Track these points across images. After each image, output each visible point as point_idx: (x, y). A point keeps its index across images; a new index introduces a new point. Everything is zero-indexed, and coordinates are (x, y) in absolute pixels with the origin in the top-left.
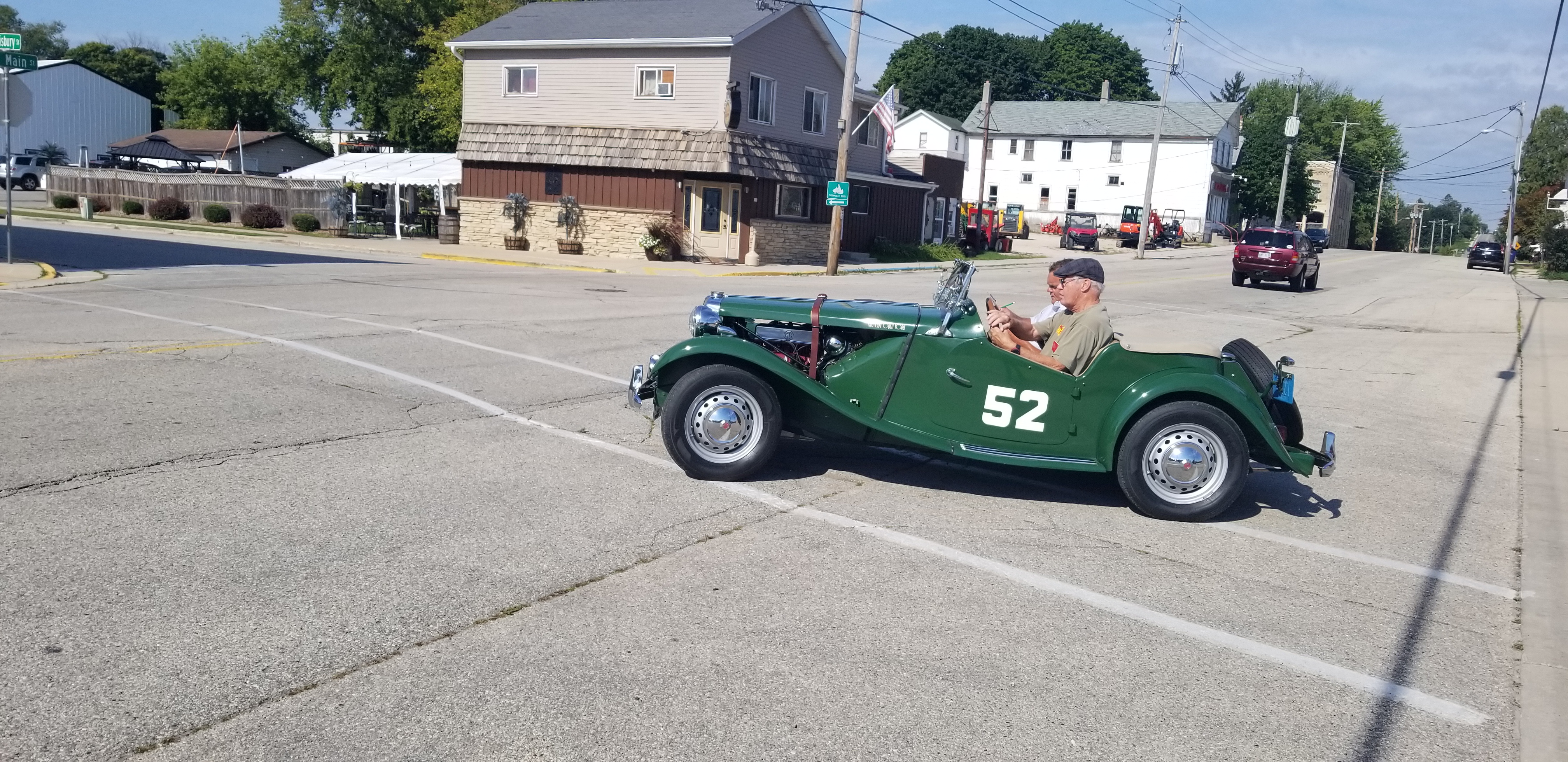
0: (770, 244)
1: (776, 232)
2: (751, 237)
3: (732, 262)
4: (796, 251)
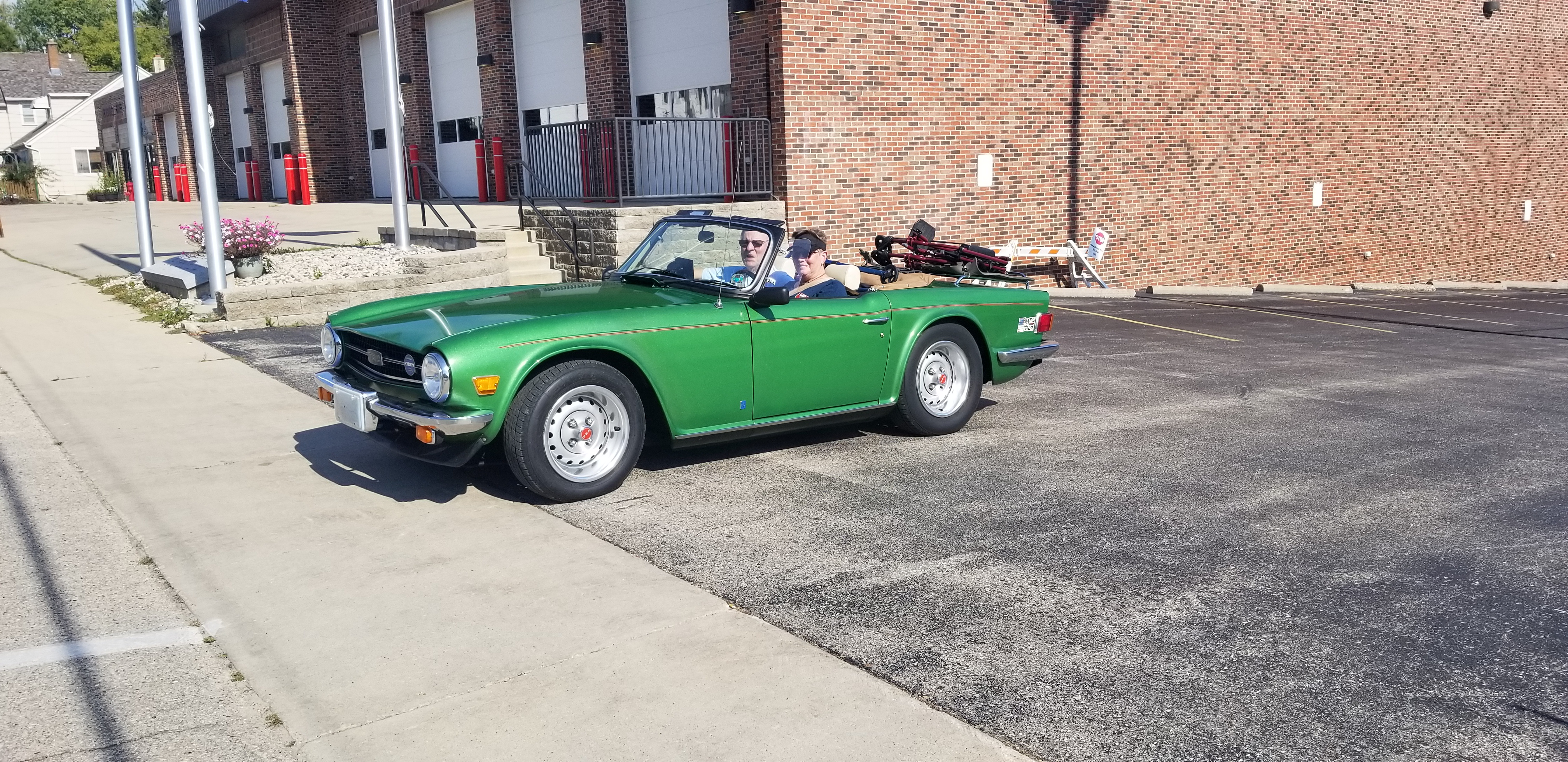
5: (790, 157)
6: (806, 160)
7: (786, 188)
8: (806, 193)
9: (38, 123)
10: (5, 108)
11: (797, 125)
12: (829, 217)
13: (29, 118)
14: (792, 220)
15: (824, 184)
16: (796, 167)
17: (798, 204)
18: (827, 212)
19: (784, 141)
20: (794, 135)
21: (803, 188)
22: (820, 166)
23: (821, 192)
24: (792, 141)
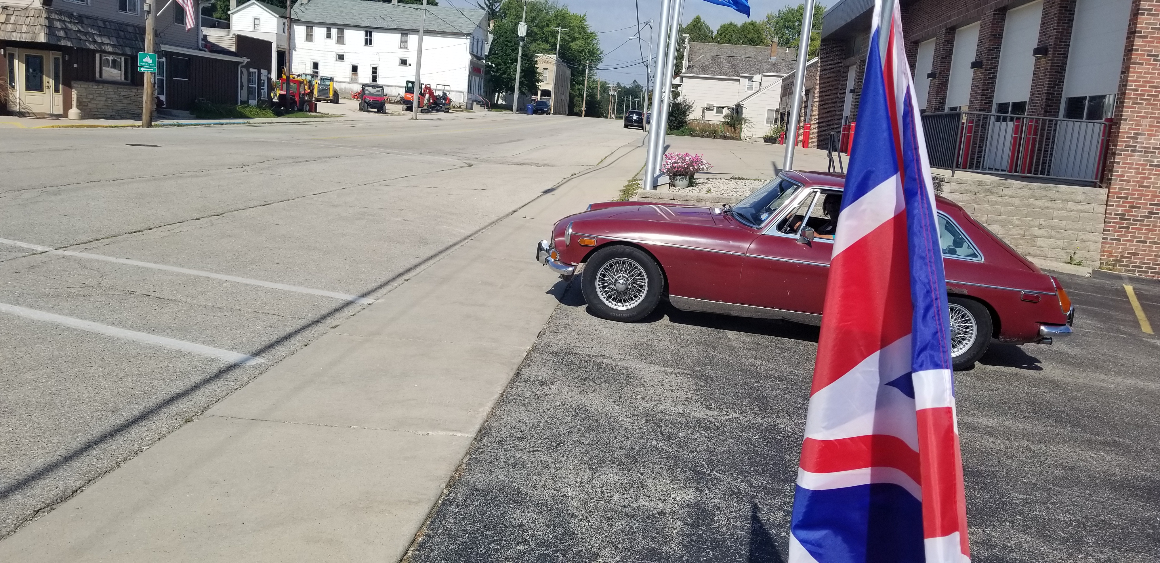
0: (92, 102)
1: (97, 92)
2: (73, 96)
3: (57, 117)
4: (119, 108)
5: (1120, 154)
6: (1137, 158)
7: (1110, 179)
8: (1131, 187)
9: (754, 91)
10: (739, 80)
11: (1133, 129)
12: (1153, 209)
13: (750, 87)
14: (1113, 206)
15: (1152, 180)
16: (1123, 163)
17: (1121, 194)
18: (1151, 204)
19: (1117, 141)
20: (1127, 137)
21: (1129, 181)
22: (1151, 165)
23: (1149, 187)
24: (1125, 141)
